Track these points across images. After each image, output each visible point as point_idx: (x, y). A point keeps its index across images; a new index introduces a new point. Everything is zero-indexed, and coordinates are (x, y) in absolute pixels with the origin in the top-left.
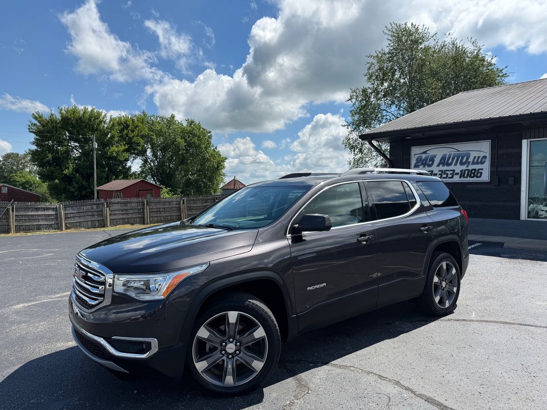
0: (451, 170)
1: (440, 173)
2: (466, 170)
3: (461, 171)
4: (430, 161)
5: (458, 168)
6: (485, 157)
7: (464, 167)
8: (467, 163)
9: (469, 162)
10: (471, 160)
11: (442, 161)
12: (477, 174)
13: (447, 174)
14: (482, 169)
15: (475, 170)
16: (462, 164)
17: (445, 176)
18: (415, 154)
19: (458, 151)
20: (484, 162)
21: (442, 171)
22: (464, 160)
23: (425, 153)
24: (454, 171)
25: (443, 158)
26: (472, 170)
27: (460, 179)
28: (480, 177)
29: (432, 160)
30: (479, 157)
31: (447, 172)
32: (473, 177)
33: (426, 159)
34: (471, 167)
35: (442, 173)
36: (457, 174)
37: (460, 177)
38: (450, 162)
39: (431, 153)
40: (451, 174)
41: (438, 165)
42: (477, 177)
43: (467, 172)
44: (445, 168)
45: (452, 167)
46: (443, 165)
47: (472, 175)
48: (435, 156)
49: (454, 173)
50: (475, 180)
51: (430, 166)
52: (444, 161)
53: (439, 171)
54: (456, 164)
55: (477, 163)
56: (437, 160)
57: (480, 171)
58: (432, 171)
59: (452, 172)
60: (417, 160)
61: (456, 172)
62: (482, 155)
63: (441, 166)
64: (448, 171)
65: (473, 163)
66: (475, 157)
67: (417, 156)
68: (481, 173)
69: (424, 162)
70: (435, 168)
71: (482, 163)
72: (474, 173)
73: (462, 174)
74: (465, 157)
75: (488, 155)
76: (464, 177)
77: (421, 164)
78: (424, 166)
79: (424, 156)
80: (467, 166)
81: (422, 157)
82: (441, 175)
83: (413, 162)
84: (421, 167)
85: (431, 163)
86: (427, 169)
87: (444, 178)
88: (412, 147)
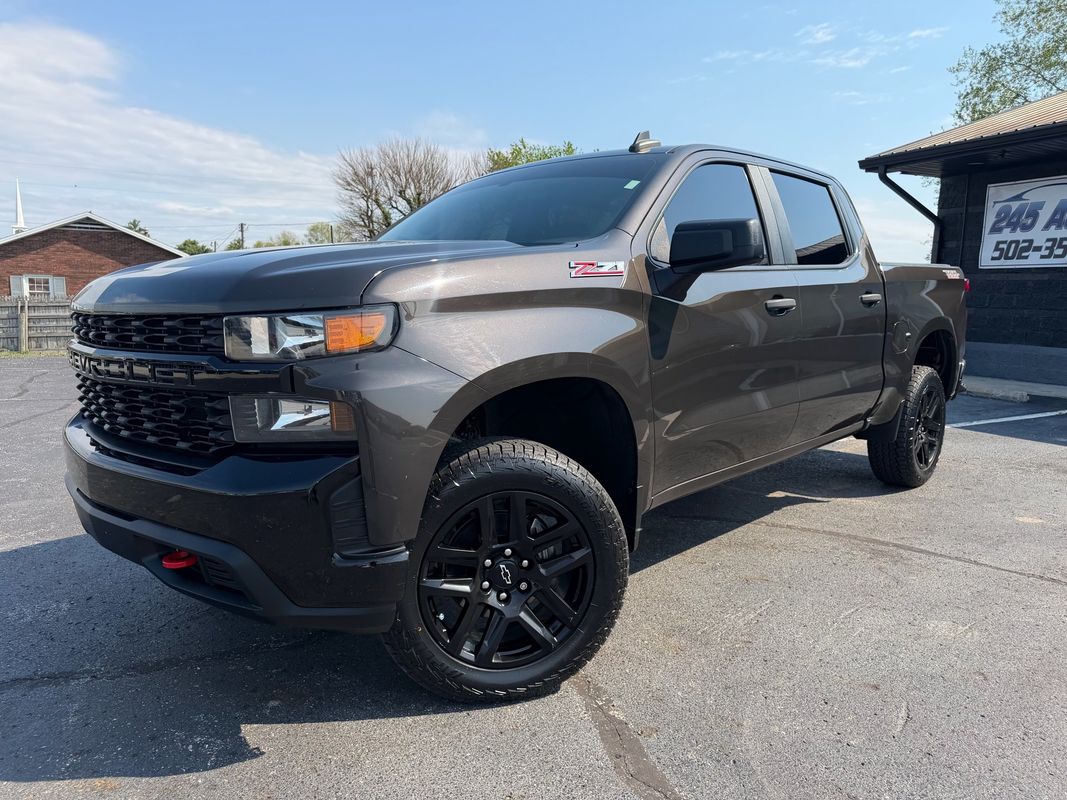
1: (1050, 244)
4: (1027, 218)
11: (1058, 217)
17: (1059, 251)
18: (995, 203)
21: (1054, 240)
23: (1018, 197)
25: (1060, 209)
29: (1034, 215)
31: (1064, 243)
33: (1019, 212)
35: (1053, 245)
39: (1032, 198)
41: (1047, 227)
46: (1059, 227)
48: (1041, 205)
51: (1026, 228)
52: (1061, 217)
53: (1048, 240)
56: (1045, 216)
58: (1031, 242)
60: (998, 215)
63: (1053, 227)
67: (999, 206)
69: (1015, 220)
70: (1039, 235)
77: (1007, 226)
78: (1013, 230)
79: (1015, 205)
81: (1009, 208)
82: (1051, 249)
83: (989, 220)
84: (1007, 231)
85: (1030, 221)
86: (1019, 235)
87: (1057, 256)
88: (989, 186)
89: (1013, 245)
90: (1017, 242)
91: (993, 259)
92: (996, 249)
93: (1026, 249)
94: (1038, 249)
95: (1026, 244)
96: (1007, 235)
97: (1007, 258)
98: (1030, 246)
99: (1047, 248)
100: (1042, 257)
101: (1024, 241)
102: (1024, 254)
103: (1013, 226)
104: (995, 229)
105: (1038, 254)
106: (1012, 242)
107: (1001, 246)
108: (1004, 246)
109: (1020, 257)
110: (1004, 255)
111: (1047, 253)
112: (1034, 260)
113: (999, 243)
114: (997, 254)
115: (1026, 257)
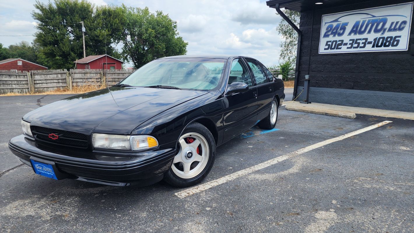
0: (363, 39)
1: (351, 42)
2: (380, 38)
3: (375, 40)
4: (340, 30)
5: (372, 36)
6: (404, 22)
7: (379, 35)
8: (383, 30)
9: (385, 29)
10: (387, 26)
11: (355, 29)
12: (393, 42)
13: (359, 44)
14: (400, 37)
15: (391, 38)
16: (376, 31)
17: (356, 45)
18: (326, 23)
19: (374, 16)
20: (403, 28)
21: (353, 40)
22: (379, 27)
23: (336, 21)
24: (366, 39)
25: (356, 25)
26: (388, 38)
27: (373, 49)
28: (397, 45)
29: (344, 28)
30: (397, 23)
31: (358, 41)
32: (388, 46)
33: (337, 27)
34: (387, 34)
35: (353, 42)
36: (370, 43)
37: (373, 47)
38: (363, 29)
39: (343, 21)
40: (363, 43)
41: (350, 34)
42: (393, 46)
43: (381, 40)
44: (358, 36)
45: (365, 36)
46: (355, 34)
47: (387, 44)
48: (346, 24)
49: (366, 42)
50: (390, 49)
51: (340, 35)
52: (356, 30)
53: (350, 40)
54: (369, 32)
55: (395, 30)
56: (349, 29)
57: (397, 39)
58: (342, 41)
59: (364, 41)
60: (327, 29)
62: (401, 20)
63: (353, 34)
64: (360, 39)
65: (390, 30)
66: (392, 23)
67: (327, 25)
68: (398, 41)
69: (335, 31)
70: (346, 38)
71: (400, 29)
72: (390, 42)
73: (376, 44)
74: (381, 24)
75: (409, 20)
76: (377, 46)
77: (331, 34)
78: (334, 36)
79: (335, 24)
80: (383, 34)
81: (332, 26)
82: (352, 44)
83: (323, 31)
84: (331, 36)
85: (342, 31)
86: (337, 38)
87: (354, 48)
88: (323, 15)
89: (334, 43)
90: (336, 41)
91: (325, 49)
92: (327, 45)
93: (340, 44)
94: (346, 44)
96: (331, 38)
97: (331, 49)
98: (342, 43)
99: (350, 44)
100: (348, 48)
101: (339, 41)
102: (339, 47)
103: (334, 34)
104: (326, 36)
105: (346, 47)
106: (334, 41)
107: (329, 43)
108: (330, 43)
109: (337, 48)
110: (330, 47)
111: (350, 46)
112: (344, 50)
113: (327, 42)
114: (327, 47)
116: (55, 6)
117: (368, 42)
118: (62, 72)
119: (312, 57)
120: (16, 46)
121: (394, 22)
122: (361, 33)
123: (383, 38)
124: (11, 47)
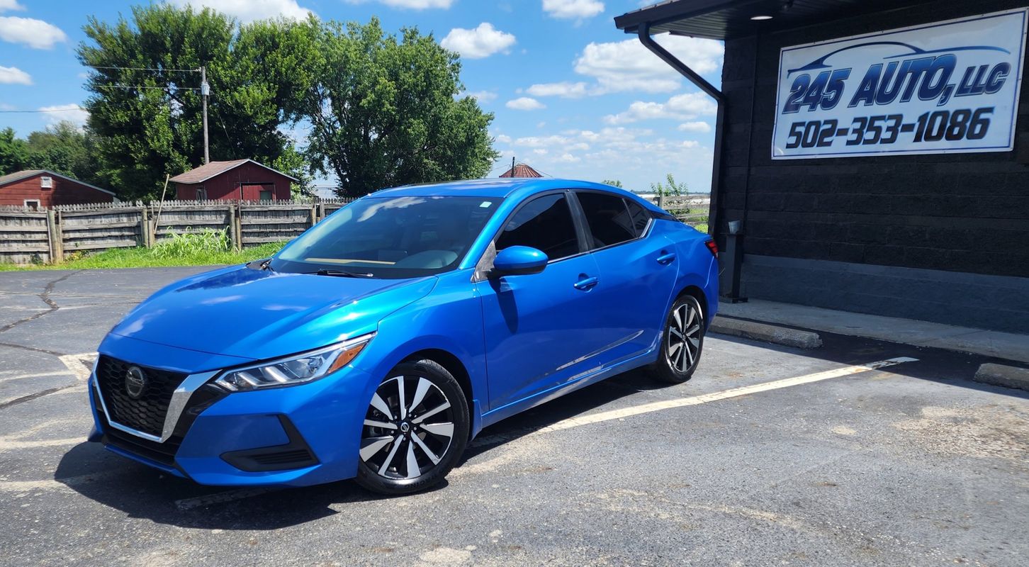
0: (891, 117)
1: (858, 125)
2: (936, 114)
3: (922, 119)
4: (829, 90)
5: (913, 110)
6: (1003, 68)
7: (931, 106)
8: (944, 90)
9: (950, 89)
11: (867, 88)
12: (973, 127)
13: (878, 130)
14: (990, 110)
15: (966, 112)
16: (926, 94)
17: (870, 135)
18: (790, 71)
19: (919, 51)
20: (1000, 84)
21: (863, 120)
22: (934, 82)
23: (818, 64)
24: (899, 118)
25: (871, 78)
26: (957, 113)
27: (918, 145)
28: (981, 135)
29: (837, 86)
30: (983, 69)
31: (877, 123)
32: (958, 137)
33: (819, 84)
34: (955, 103)
35: (863, 127)
36: (908, 128)
37: (917, 139)
38: (889, 89)
39: (835, 64)
40: (889, 129)
41: (854, 102)
42: (971, 136)
43: (939, 120)
44: (876, 109)
45: (894, 107)
46: (869, 102)
47: (956, 131)
48: (845, 74)
49: (898, 125)
50: (964, 145)
51: (829, 104)
52: (872, 90)
53: (856, 120)
54: (907, 97)
55: (976, 89)
56: (851, 86)
57: (983, 116)
58: (834, 122)
59: (892, 123)
60: (794, 87)
61: (905, 121)
62: (992, 60)
63: (862, 102)
64: (882, 118)
65: (963, 90)
66: (970, 70)
67: (795, 75)
68: (986, 123)
69: (815, 93)
70: (844, 113)
71: (992, 87)
72: (962, 125)
73: (924, 131)
74: (939, 73)
75: (1015, 61)
76: (929, 137)
77: (805, 102)
78: (813, 107)
79: (814, 74)
80: (943, 101)
81: (807, 78)
82: (859, 132)
83: (784, 93)
84: (804, 108)
85: (832, 95)
86: (821, 114)
87: (867, 142)
88: (783, 49)
89: (813, 128)
90: (817, 124)
91: (789, 146)
92: (792, 133)
93: (829, 133)
94: (843, 132)
95: (829, 126)
96: (805, 115)
97: (805, 145)
98: (833, 128)
99: (855, 131)
100: (849, 143)
101: (826, 122)
102: (826, 140)
103: (813, 103)
104: (791, 107)
105: (844, 139)
106: (811, 123)
107: (798, 129)
108: (801, 129)
109: (821, 144)
110: (801, 140)
111: (854, 137)
112: (838, 147)
113: (795, 125)
114: (793, 140)
115: (829, 144)
116: (134, 29)
117: (903, 125)
118: (131, 208)
119: (753, 170)
120: (46, 136)
121: (974, 67)
122: (885, 98)
123: (945, 114)
124: (34, 138)
